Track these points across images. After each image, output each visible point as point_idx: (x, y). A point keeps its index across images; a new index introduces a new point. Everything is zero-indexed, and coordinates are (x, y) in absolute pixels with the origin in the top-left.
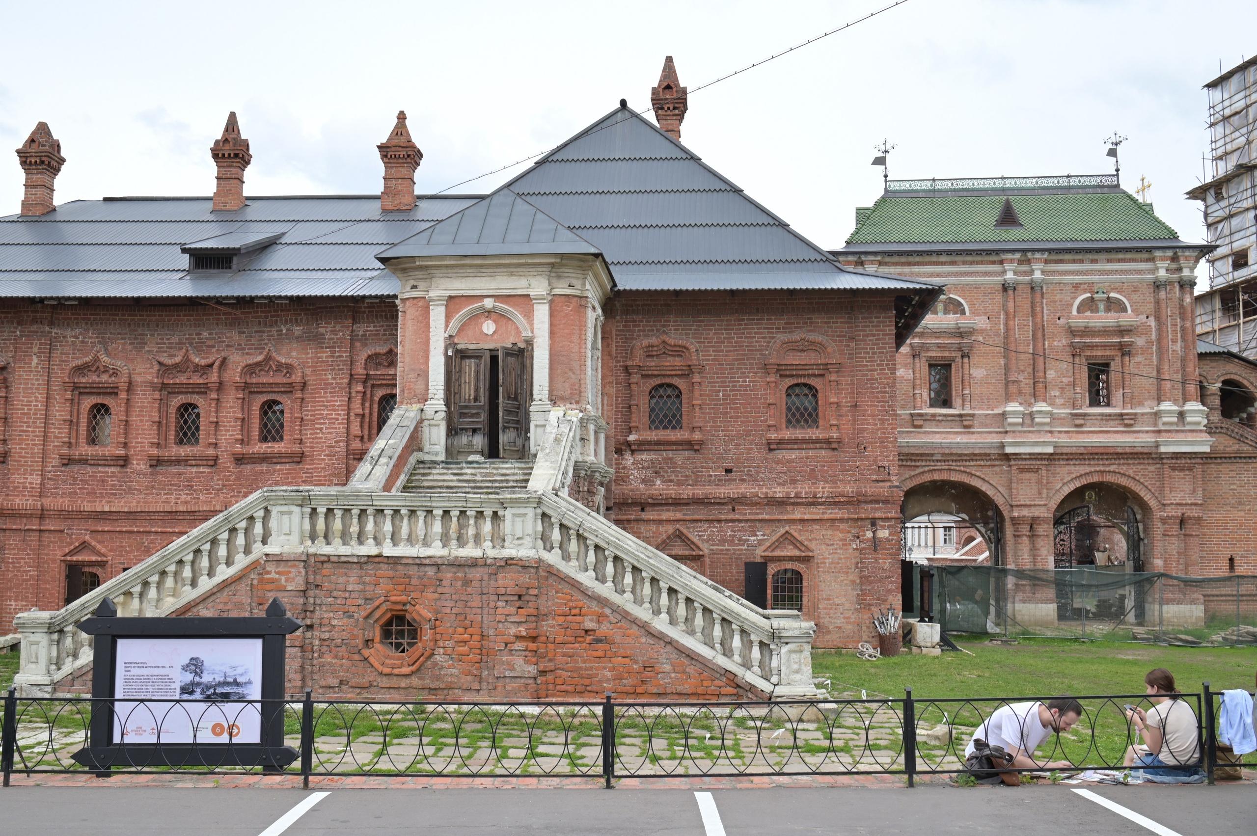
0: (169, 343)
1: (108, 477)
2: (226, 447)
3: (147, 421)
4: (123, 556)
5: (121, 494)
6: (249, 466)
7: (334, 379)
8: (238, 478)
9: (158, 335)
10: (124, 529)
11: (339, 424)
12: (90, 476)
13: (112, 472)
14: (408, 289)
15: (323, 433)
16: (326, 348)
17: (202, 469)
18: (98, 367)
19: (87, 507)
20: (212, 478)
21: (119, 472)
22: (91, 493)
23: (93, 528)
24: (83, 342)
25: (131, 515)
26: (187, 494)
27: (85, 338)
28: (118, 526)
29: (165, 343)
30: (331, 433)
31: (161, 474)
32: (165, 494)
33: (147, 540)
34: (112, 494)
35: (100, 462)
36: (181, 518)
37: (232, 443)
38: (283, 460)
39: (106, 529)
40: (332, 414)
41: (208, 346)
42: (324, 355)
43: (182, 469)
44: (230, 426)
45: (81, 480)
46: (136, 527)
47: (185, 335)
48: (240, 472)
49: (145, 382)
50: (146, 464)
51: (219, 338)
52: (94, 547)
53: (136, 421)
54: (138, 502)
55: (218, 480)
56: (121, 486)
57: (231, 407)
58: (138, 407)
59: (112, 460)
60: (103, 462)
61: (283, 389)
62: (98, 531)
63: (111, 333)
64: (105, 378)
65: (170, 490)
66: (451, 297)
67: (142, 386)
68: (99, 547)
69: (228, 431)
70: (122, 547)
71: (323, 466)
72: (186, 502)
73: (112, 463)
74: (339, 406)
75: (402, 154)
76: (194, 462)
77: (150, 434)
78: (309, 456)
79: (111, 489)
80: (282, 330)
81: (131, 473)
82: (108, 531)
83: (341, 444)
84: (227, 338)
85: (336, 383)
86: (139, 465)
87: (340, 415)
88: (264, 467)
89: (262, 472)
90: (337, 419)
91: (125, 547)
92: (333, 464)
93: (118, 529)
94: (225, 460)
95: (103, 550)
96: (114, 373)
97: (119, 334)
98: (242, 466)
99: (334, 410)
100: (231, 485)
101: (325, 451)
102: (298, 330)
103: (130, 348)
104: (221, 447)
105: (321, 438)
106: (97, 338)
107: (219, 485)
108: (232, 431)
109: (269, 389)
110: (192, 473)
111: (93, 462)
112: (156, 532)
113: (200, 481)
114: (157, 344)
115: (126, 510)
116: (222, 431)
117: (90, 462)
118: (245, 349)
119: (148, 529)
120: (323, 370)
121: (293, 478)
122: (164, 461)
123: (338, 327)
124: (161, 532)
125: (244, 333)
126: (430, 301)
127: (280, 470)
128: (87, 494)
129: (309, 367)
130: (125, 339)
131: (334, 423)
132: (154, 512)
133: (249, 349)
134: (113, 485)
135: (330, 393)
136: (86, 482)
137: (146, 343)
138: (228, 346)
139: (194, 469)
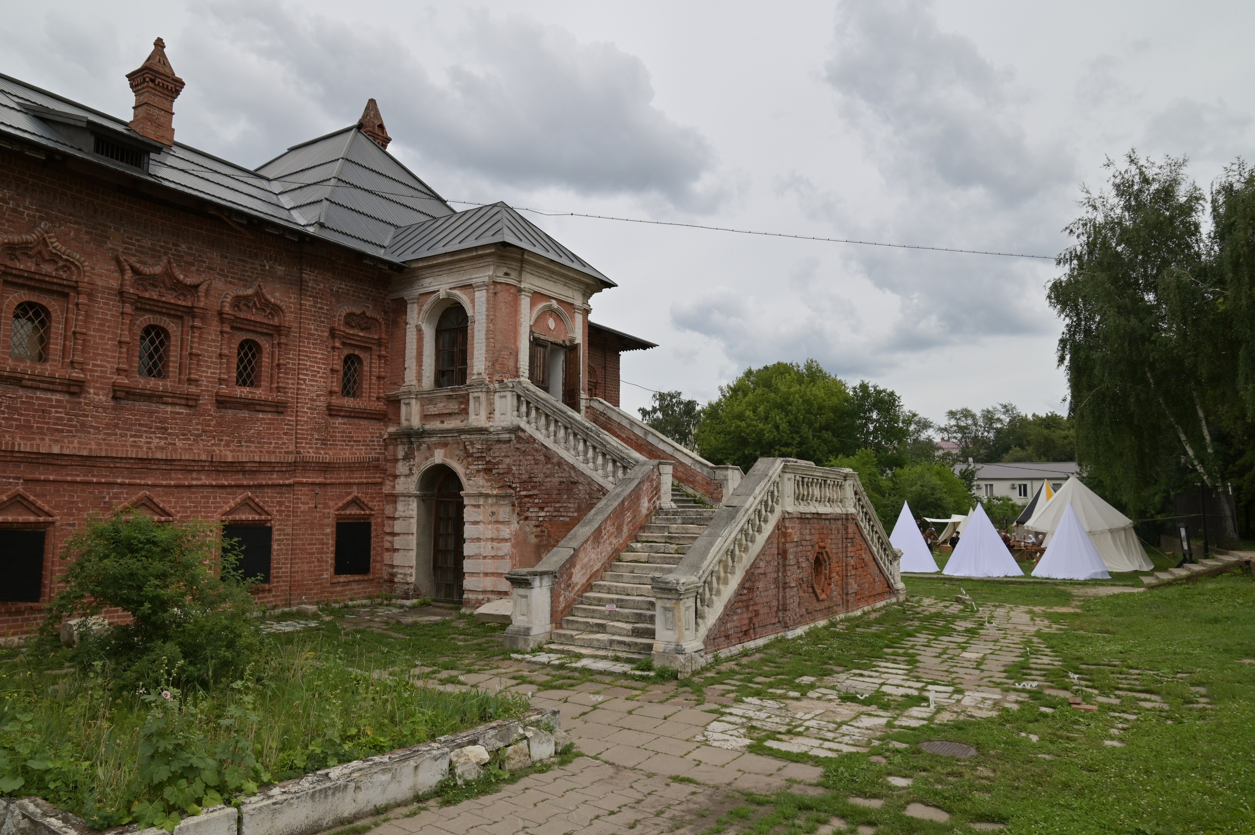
0: (140, 246)
1: (52, 406)
2: (207, 386)
3: (109, 339)
4: (73, 515)
5: (71, 432)
6: (230, 411)
7: (317, 330)
8: (219, 424)
9: (125, 231)
10: (78, 479)
11: (320, 377)
12: (22, 403)
13: (57, 400)
14: (501, 274)
15: (306, 385)
16: (310, 296)
17: (178, 409)
18: (40, 252)
19: (24, 446)
20: (190, 421)
21: (68, 401)
22: (24, 426)
23: (30, 476)
24: (14, 210)
25: (88, 461)
26: (160, 438)
27: (18, 205)
28: (67, 475)
29: (134, 245)
30: (312, 386)
31: (127, 410)
32: (132, 436)
33: (108, 493)
34: (57, 430)
35: (41, 385)
36: (154, 467)
37: (215, 383)
38: (267, 409)
39: (51, 478)
40: (314, 367)
41: (187, 263)
42: (308, 303)
43: (154, 407)
44: (212, 362)
45: (7, 407)
46: (93, 476)
47: (159, 241)
48: (222, 417)
49: (108, 288)
50: (107, 395)
51: (200, 256)
52: (32, 503)
53: (95, 336)
54: (99, 444)
55: (197, 424)
56: (70, 420)
57: (213, 341)
58: (98, 319)
59: (60, 384)
60: (45, 386)
61: (265, 331)
62: (38, 481)
63: (59, 211)
64: (47, 268)
65: (139, 431)
66: (535, 292)
67: (103, 292)
68: (39, 503)
69: (209, 367)
70: (72, 503)
71: (305, 419)
72: (162, 448)
73: (60, 388)
74: (320, 359)
75: (170, 86)
76: (170, 400)
77: (114, 357)
78: (290, 407)
79: (55, 424)
80: (265, 266)
81: (86, 404)
82: (54, 481)
83: (322, 398)
84: (207, 258)
85: (318, 335)
86: (98, 395)
87: (320, 368)
88: (245, 414)
89: (244, 420)
90: (319, 372)
91: (77, 502)
92: (315, 418)
93: (69, 479)
94: (207, 402)
95: (46, 508)
96: (64, 266)
97: (71, 215)
98: (223, 410)
99: (317, 363)
100: (211, 431)
101: (307, 403)
102: (280, 270)
103: (86, 237)
104: (201, 385)
105: (304, 390)
106: (37, 210)
107: (198, 430)
108: (214, 368)
109: (252, 328)
110: (166, 412)
111: (30, 383)
112: (122, 485)
113: (176, 424)
114: (125, 243)
115: (85, 453)
116: (203, 366)
117: (24, 382)
118: (227, 277)
119: (111, 480)
120: (306, 319)
121: (275, 429)
122: (134, 394)
123: (320, 278)
124: (130, 485)
125: (226, 257)
126: (524, 291)
127: (263, 419)
128: (18, 427)
129: (291, 312)
130: (79, 224)
131: (315, 376)
132: (121, 458)
133: (232, 278)
134: (58, 418)
135: (313, 344)
136: (17, 410)
137: (109, 238)
138: (209, 268)
139: (169, 409)
